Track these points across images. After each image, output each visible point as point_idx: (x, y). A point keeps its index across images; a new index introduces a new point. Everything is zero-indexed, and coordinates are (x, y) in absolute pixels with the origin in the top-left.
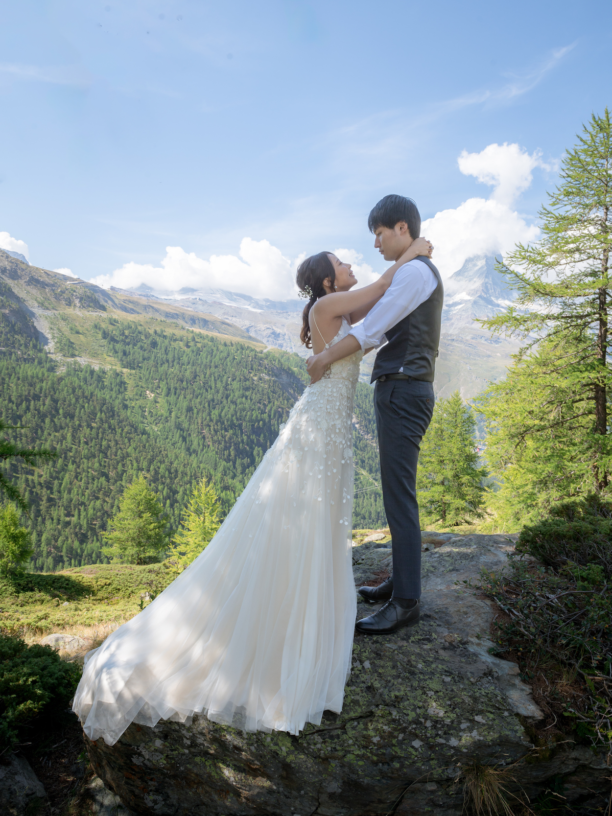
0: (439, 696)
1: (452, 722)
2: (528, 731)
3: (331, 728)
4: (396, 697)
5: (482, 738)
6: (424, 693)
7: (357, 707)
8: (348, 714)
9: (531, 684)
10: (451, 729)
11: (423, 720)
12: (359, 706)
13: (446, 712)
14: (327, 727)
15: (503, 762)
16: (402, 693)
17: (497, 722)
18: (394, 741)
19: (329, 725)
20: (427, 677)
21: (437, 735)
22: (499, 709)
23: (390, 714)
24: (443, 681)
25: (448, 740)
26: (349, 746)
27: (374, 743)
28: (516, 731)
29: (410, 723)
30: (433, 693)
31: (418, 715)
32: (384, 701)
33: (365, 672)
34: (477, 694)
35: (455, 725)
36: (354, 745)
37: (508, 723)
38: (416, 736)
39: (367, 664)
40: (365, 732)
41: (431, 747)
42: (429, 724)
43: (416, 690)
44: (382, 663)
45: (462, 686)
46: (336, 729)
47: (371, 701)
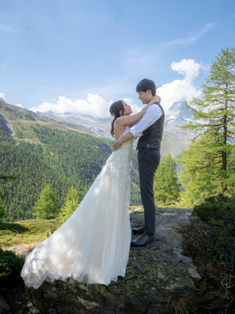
0: (162, 270)
1: (167, 280)
2: (195, 284)
3: (121, 283)
4: (146, 271)
5: (178, 286)
6: (156, 269)
7: (131, 275)
8: (127, 277)
9: (197, 266)
10: (166, 283)
11: (156, 280)
12: (132, 274)
13: (164, 277)
14: (119, 282)
15: (186, 296)
16: (148, 269)
17: (184, 280)
18: (145, 288)
19: (120, 282)
20: (157, 263)
21: (161, 285)
22: (185, 275)
23: (143, 277)
24: (164, 265)
25: (165, 287)
26: (127, 289)
27: (137, 289)
28: (191, 284)
29: (151, 281)
30: (160, 269)
31: (154, 278)
32: (141, 272)
33: (134, 261)
34: (177, 270)
35: (168, 282)
36: (129, 289)
37: (188, 281)
38: (153, 286)
39: (135, 258)
40: (134, 284)
41: (159, 290)
42: (158, 281)
43: (153, 268)
44: (140, 258)
45: (171, 267)
46: (123, 283)
47: (136, 272)
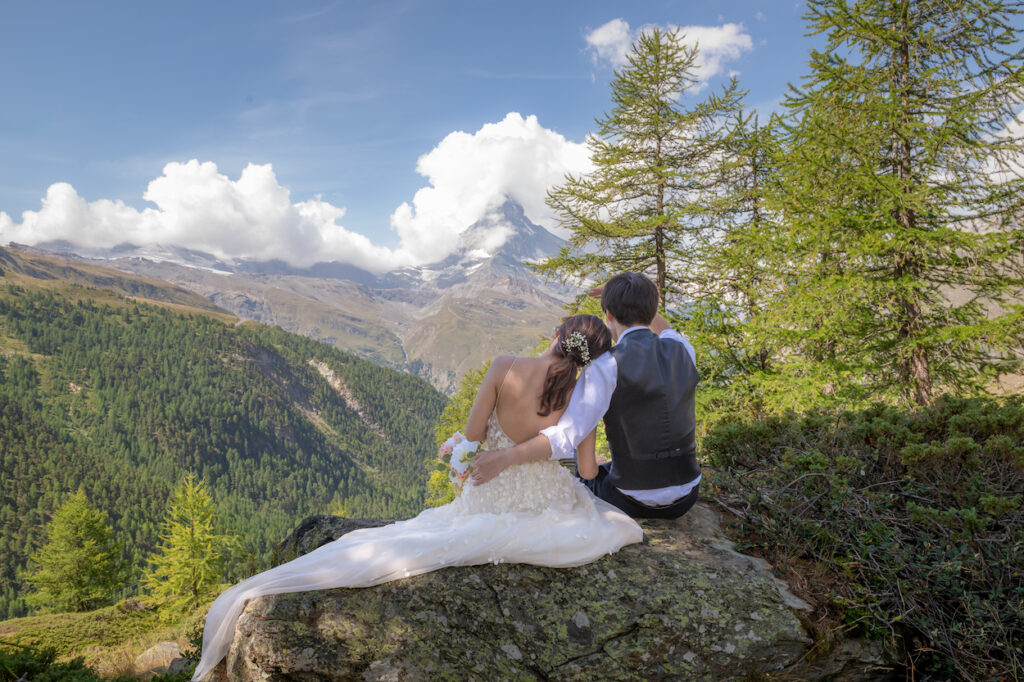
0: (710, 596)
1: (727, 624)
2: (804, 625)
3: (586, 653)
4: (663, 602)
5: (760, 639)
6: (693, 593)
7: (614, 623)
8: (604, 632)
10: (724, 634)
11: (695, 625)
12: (618, 621)
13: (720, 612)
14: (581, 653)
15: (781, 666)
16: (669, 596)
17: (773, 617)
18: (665, 657)
19: (584, 650)
20: (690, 576)
21: (712, 642)
22: (774, 602)
23: (661, 621)
24: (708, 578)
25: (723, 646)
26: (613, 670)
27: (643, 662)
28: (793, 626)
29: (684, 631)
30: (702, 592)
31: (691, 620)
32: (650, 609)
33: (613, 583)
34: (751, 588)
35: (729, 628)
36: (619, 669)
37: (785, 618)
38: (689, 647)
39: (612, 574)
40: (632, 650)
41: (705, 659)
42: (702, 629)
43: (682, 591)
44: (629, 570)
45: (732, 581)
46: (592, 653)
47: (633, 613)
